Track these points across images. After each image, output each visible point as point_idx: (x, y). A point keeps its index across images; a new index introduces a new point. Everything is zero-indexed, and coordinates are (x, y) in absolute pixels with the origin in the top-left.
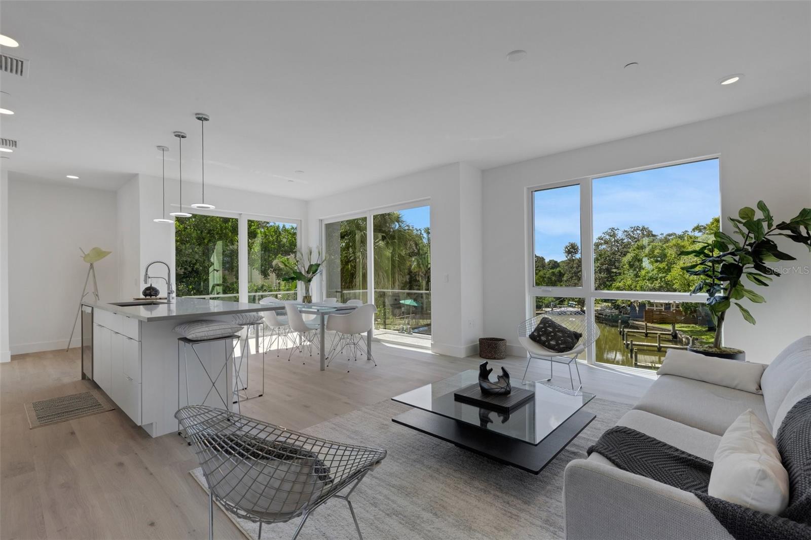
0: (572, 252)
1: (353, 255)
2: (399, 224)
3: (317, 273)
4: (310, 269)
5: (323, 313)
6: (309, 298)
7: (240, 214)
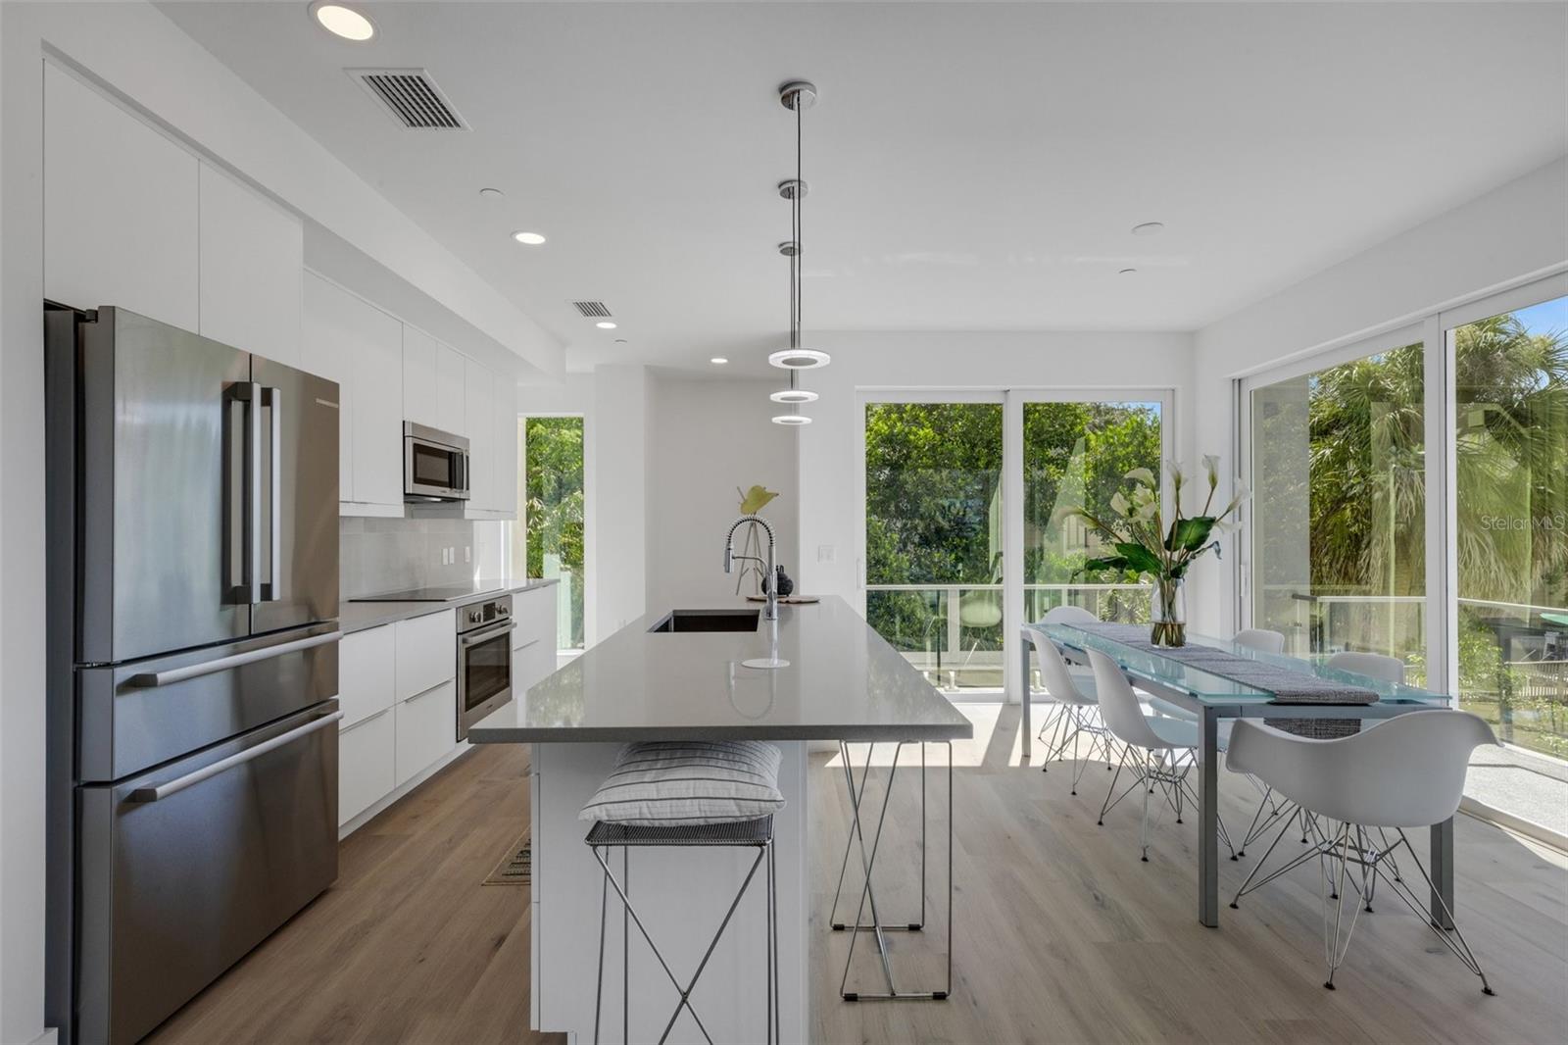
1: (1360, 479)
2: (1551, 375)
3: (1203, 546)
4: (1178, 534)
5: (1211, 708)
6: (1173, 629)
7: (1007, 391)
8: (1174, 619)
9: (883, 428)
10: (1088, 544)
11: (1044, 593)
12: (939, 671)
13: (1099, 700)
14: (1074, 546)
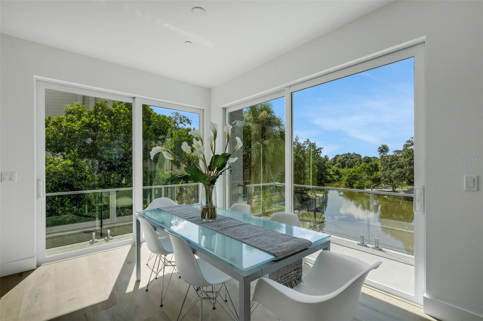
0: (384, 151)
3: (224, 169)
4: (214, 163)
5: (248, 277)
6: (211, 210)
7: (134, 98)
8: (212, 204)
9: (86, 120)
10: (173, 169)
11: (155, 189)
12: (101, 230)
13: (174, 252)
14: (168, 170)
